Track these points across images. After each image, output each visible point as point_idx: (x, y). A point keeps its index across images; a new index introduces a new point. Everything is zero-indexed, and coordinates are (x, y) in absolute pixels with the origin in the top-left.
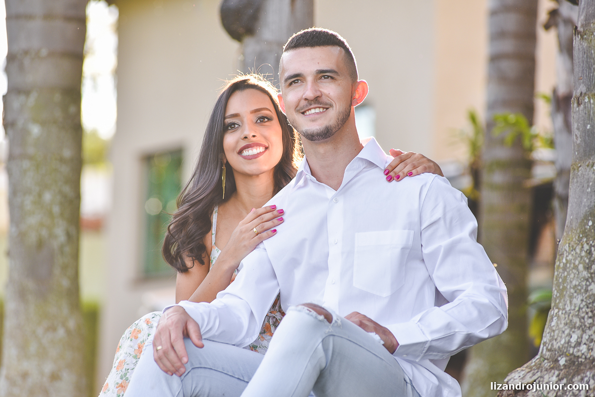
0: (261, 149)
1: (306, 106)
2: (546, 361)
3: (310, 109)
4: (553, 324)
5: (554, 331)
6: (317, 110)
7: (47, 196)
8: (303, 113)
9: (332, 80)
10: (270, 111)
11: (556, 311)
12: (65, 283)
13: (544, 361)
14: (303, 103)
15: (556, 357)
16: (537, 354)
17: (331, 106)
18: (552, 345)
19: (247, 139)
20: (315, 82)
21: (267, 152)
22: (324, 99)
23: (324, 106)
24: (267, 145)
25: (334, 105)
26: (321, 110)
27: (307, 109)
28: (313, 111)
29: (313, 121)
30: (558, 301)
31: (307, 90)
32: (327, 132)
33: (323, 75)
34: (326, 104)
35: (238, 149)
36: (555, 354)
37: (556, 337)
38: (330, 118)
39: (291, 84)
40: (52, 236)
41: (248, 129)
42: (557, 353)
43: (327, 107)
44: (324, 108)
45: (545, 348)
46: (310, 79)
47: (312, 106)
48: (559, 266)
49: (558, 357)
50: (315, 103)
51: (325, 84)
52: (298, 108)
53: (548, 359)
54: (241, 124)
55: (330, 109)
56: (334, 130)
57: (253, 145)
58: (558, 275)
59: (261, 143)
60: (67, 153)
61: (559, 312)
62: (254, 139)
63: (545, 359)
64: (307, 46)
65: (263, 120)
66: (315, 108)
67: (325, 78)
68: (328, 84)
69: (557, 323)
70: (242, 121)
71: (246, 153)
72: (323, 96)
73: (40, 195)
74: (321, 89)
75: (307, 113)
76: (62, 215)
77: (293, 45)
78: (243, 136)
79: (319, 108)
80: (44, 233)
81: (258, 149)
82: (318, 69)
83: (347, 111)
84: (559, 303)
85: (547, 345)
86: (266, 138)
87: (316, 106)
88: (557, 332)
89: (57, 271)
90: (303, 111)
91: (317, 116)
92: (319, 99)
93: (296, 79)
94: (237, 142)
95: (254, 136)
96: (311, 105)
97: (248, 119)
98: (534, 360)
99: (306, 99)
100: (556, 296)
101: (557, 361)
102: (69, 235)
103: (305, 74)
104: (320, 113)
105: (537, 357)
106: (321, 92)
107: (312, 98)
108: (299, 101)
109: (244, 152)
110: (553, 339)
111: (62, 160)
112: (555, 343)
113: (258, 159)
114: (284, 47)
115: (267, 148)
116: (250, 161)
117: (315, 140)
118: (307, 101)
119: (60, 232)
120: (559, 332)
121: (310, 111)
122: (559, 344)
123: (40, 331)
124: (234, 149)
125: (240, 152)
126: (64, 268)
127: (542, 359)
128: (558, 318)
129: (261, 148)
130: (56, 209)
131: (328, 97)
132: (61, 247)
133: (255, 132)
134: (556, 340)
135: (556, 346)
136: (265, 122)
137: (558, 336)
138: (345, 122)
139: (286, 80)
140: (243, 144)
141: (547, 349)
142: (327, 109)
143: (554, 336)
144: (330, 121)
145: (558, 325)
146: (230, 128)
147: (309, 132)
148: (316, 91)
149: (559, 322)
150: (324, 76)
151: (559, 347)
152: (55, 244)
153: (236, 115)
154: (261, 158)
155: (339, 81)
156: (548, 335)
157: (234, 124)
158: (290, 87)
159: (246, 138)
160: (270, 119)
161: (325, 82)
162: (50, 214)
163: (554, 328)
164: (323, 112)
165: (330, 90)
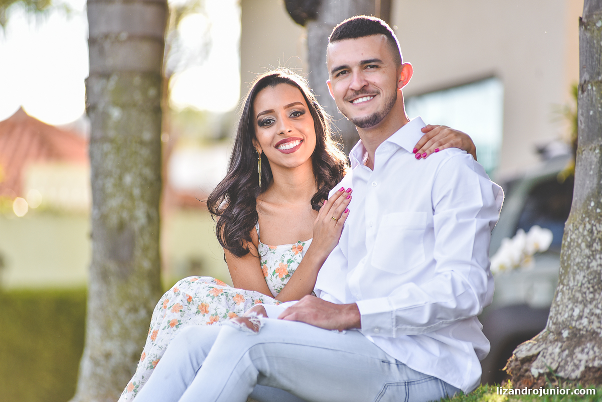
0: (297, 143)
1: (354, 95)
2: (551, 334)
3: (358, 99)
4: (558, 299)
5: (559, 306)
6: (365, 99)
7: (128, 179)
8: (352, 102)
9: (377, 69)
10: (302, 104)
11: (561, 286)
12: (146, 265)
13: (549, 334)
14: (350, 93)
15: (560, 330)
16: (544, 328)
17: (378, 93)
18: (557, 319)
19: (283, 135)
20: (360, 72)
21: (303, 144)
22: (371, 88)
23: (371, 95)
24: (302, 138)
25: (381, 92)
26: (368, 98)
27: (355, 98)
28: (360, 100)
29: (362, 109)
30: (563, 277)
31: (354, 81)
32: (376, 119)
33: (366, 65)
34: (373, 92)
35: (275, 143)
36: (559, 327)
37: (560, 311)
38: (378, 105)
39: (338, 75)
40: (133, 218)
41: (284, 124)
42: (561, 326)
43: (374, 94)
44: (371, 96)
45: (551, 321)
46: (355, 70)
47: (360, 96)
48: (564, 244)
49: (561, 330)
50: (362, 93)
51: (370, 73)
52: (346, 98)
53: (553, 332)
54: (275, 120)
55: (378, 97)
56: (382, 116)
57: (289, 140)
58: (563, 253)
59: (297, 137)
60: (147, 136)
61: (563, 287)
62: (290, 134)
63: (551, 332)
64: (350, 38)
65: (297, 115)
66: (362, 97)
67: (371, 67)
68: (373, 73)
69: (562, 298)
70: (277, 117)
71: (282, 147)
72: (370, 85)
73: (121, 178)
74: (367, 79)
75: (356, 102)
76: (142, 197)
77: (337, 36)
78: (279, 132)
79: (367, 96)
80: (125, 215)
81: (294, 142)
82: (362, 60)
83: (394, 95)
84: (564, 279)
85: (553, 319)
86: (300, 131)
87: (363, 95)
88: (561, 307)
89: (138, 253)
90: (351, 100)
91: (364, 104)
92: (365, 88)
93: (343, 70)
94: (274, 138)
95: (290, 131)
96: (358, 94)
97: (282, 115)
98: (541, 333)
99: (352, 90)
100: (562, 272)
101: (560, 334)
102: (149, 217)
103: (350, 66)
104: (368, 101)
105: (545, 330)
106: (367, 81)
107: (358, 89)
108: (347, 90)
109: (281, 146)
110: (558, 313)
111: (142, 143)
112: (559, 316)
113: (295, 152)
114: (329, 38)
115: (302, 141)
116: (289, 155)
117: (364, 127)
118: (354, 92)
119: (141, 214)
120: (563, 306)
121: (357, 100)
122: (563, 318)
123: (122, 312)
124: (271, 144)
125: (277, 146)
126: (145, 249)
127: (548, 332)
128: (562, 294)
129: (297, 141)
130: (137, 192)
131: (375, 85)
132: (142, 229)
133: (291, 127)
134: (560, 314)
135: (560, 319)
136: (298, 116)
137: (562, 310)
138: (392, 106)
139: (333, 72)
140: (279, 139)
141: (553, 322)
142: (374, 96)
143: (559, 310)
144: (378, 107)
145: (562, 300)
146: (265, 124)
147: (358, 120)
148: (361, 81)
149: (563, 297)
150: (370, 66)
151: (563, 321)
152: (136, 226)
153: (270, 112)
154: (298, 151)
155: (384, 69)
156: (554, 310)
157: (269, 120)
158: (338, 78)
159: (282, 133)
160: (302, 113)
161: (370, 72)
162: (131, 196)
163: (559, 303)
164: (370, 100)
165: (376, 78)
